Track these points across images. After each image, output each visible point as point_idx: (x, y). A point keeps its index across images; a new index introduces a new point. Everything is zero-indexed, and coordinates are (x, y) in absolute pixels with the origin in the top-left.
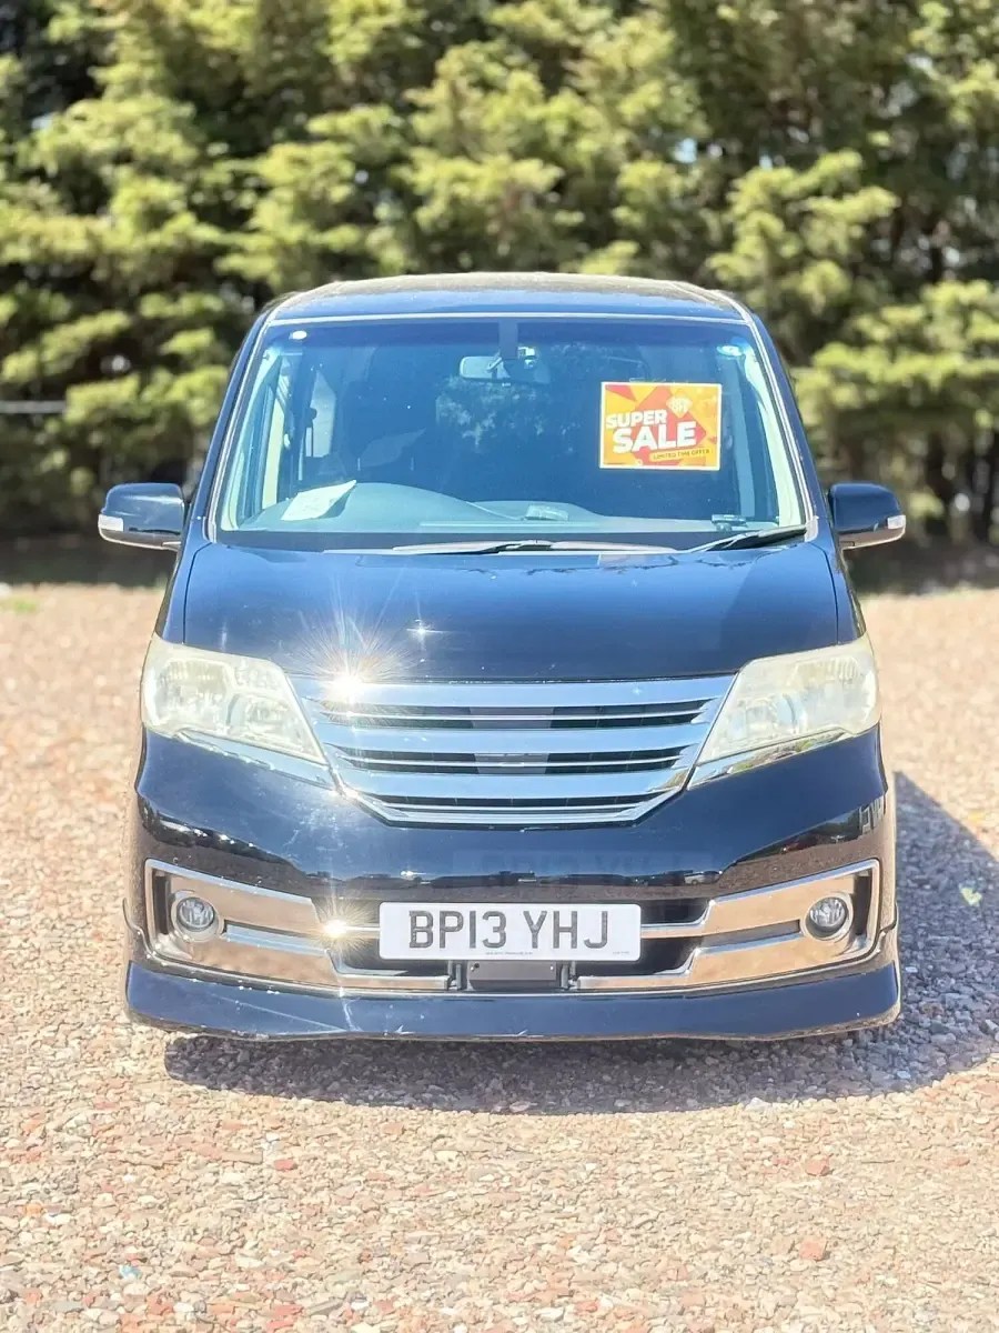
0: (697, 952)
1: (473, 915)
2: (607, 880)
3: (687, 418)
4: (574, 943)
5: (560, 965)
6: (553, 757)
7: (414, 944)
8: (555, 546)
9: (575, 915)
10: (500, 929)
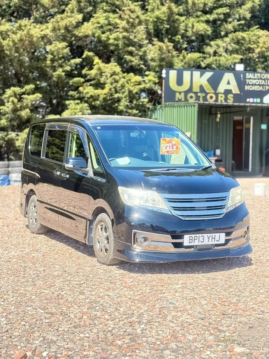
0: (231, 242)
1: (199, 236)
2: (220, 229)
3: (175, 145)
4: (215, 241)
5: (212, 245)
6: (208, 207)
7: (190, 242)
8: (177, 169)
9: (215, 235)
10: (203, 239)
